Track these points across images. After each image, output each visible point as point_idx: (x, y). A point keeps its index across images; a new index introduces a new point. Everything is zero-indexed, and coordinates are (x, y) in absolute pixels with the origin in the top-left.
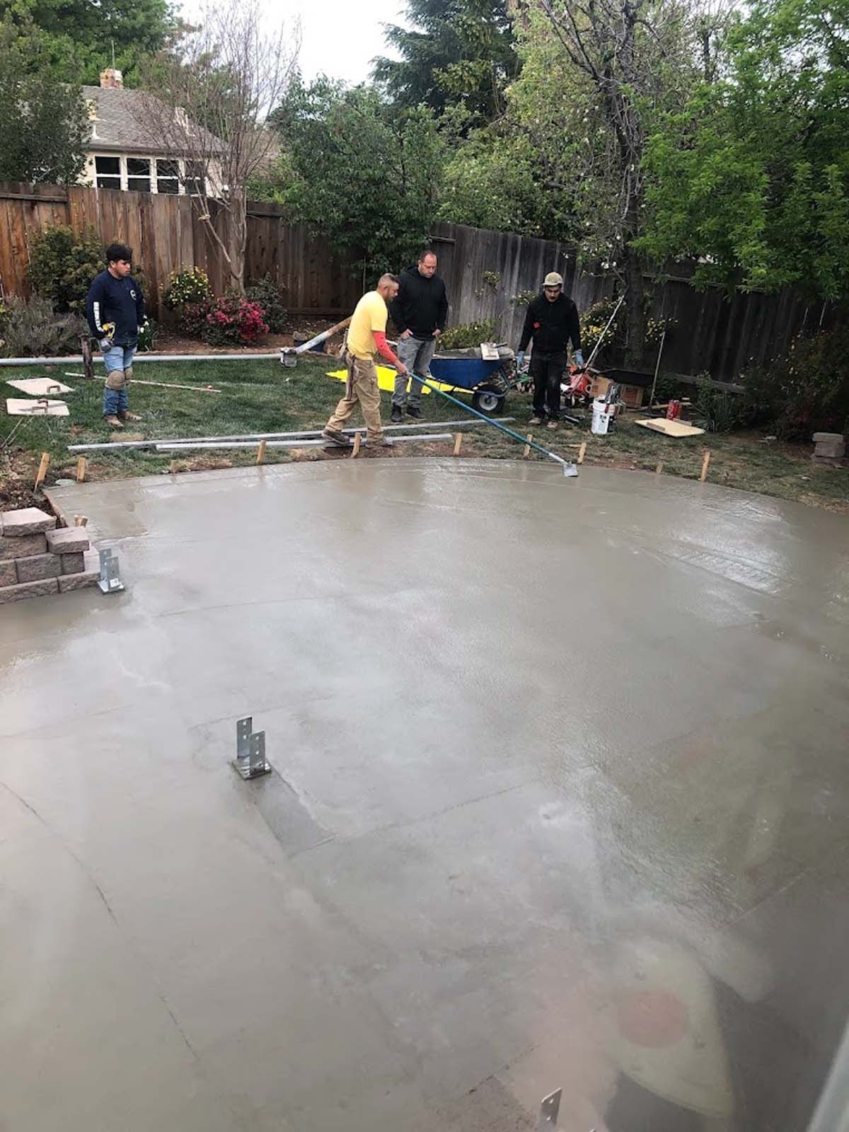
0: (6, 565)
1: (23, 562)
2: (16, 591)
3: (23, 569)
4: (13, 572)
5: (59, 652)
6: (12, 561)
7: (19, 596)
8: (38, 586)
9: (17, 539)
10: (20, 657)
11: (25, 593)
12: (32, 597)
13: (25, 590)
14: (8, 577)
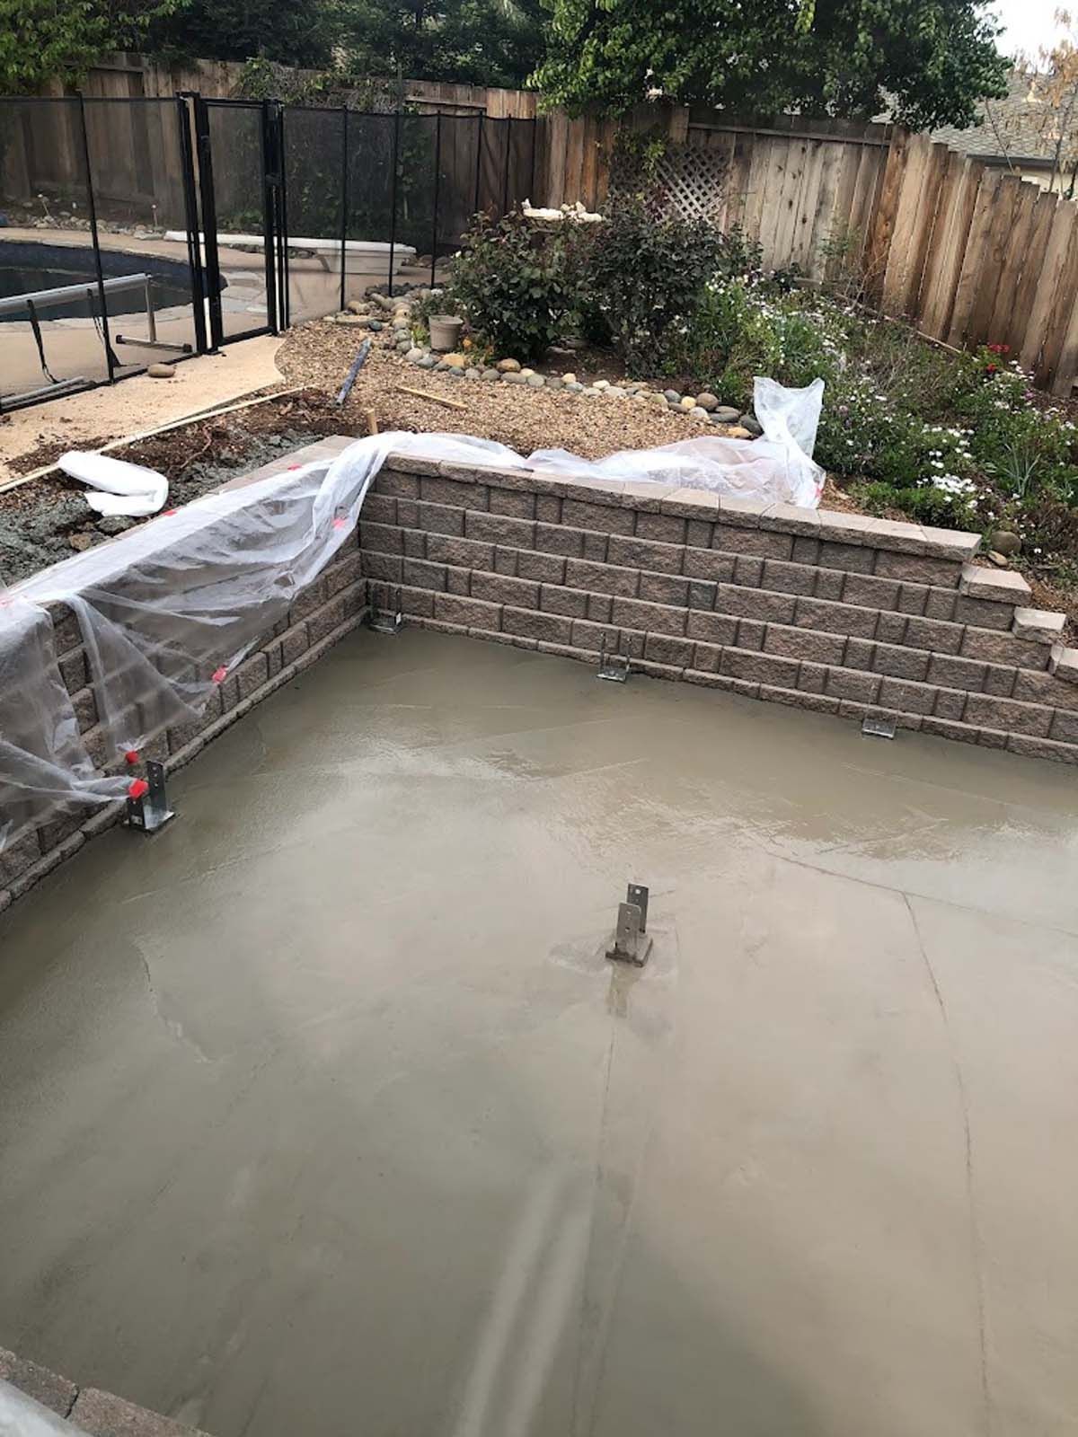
0: (1043, 711)
1: (1064, 715)
2: (1040, 746)
3: (1060, 723)
4: (1046, 723)
5: (1056, 838)
6: (1052, 709)
7: (1041, 753)
8: (1068, 750)
9: (1068, 685)
10: (1009, 823)
11: (1050, 752)
12: (1055, 761)
13: (1053, 750)
14: (1038, 726)
